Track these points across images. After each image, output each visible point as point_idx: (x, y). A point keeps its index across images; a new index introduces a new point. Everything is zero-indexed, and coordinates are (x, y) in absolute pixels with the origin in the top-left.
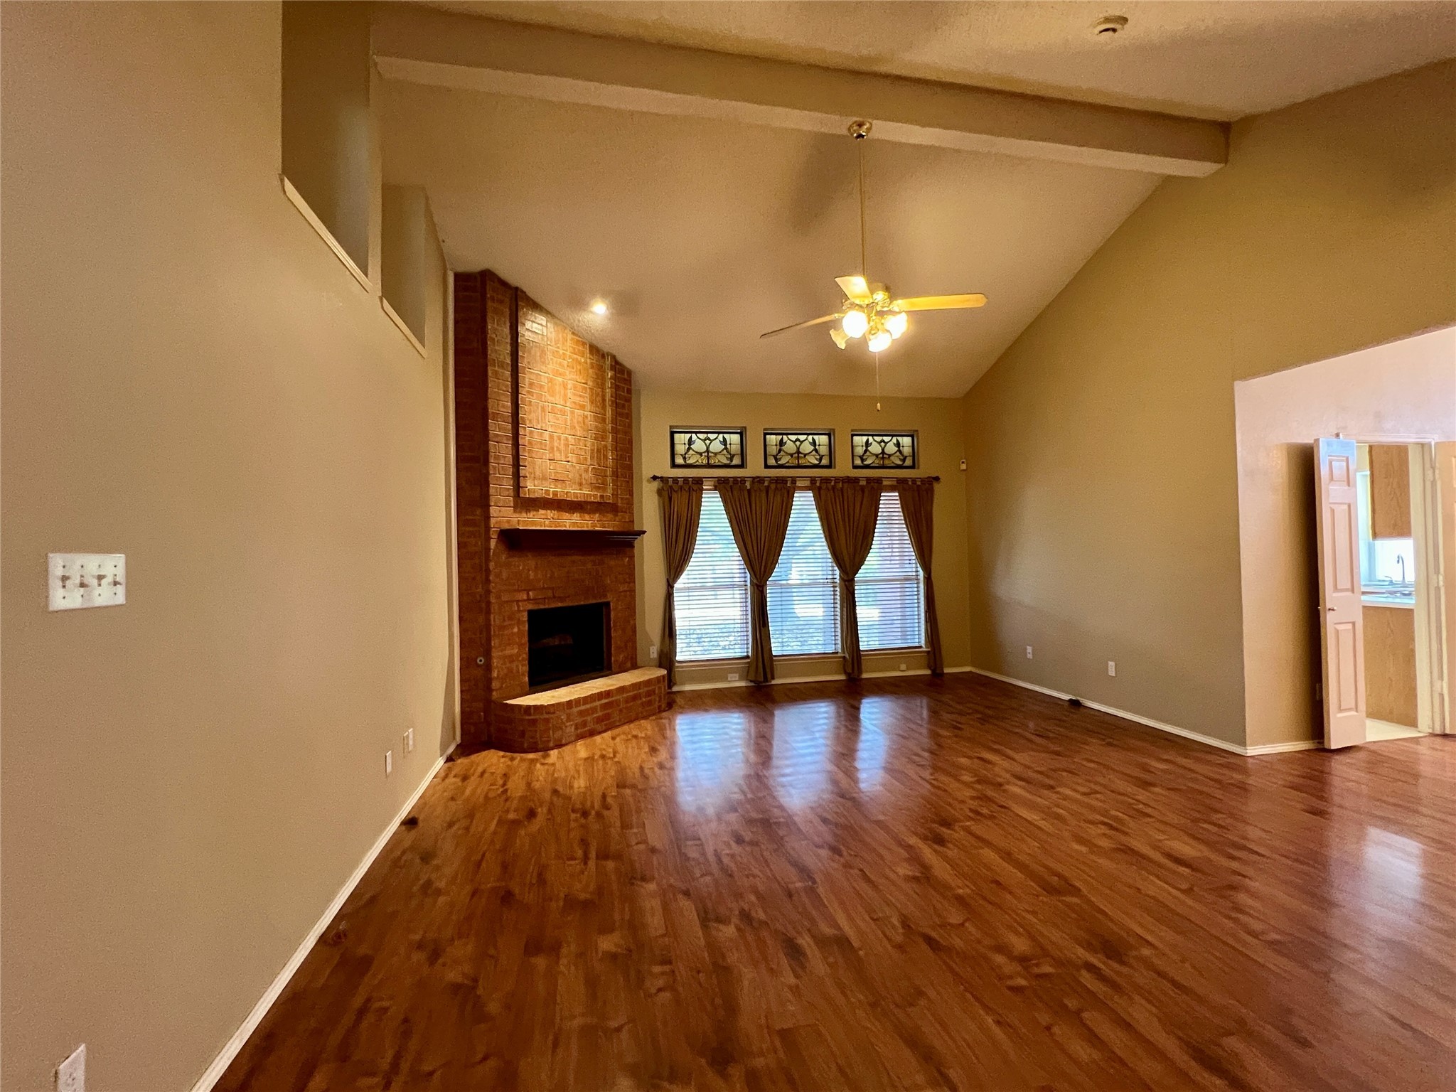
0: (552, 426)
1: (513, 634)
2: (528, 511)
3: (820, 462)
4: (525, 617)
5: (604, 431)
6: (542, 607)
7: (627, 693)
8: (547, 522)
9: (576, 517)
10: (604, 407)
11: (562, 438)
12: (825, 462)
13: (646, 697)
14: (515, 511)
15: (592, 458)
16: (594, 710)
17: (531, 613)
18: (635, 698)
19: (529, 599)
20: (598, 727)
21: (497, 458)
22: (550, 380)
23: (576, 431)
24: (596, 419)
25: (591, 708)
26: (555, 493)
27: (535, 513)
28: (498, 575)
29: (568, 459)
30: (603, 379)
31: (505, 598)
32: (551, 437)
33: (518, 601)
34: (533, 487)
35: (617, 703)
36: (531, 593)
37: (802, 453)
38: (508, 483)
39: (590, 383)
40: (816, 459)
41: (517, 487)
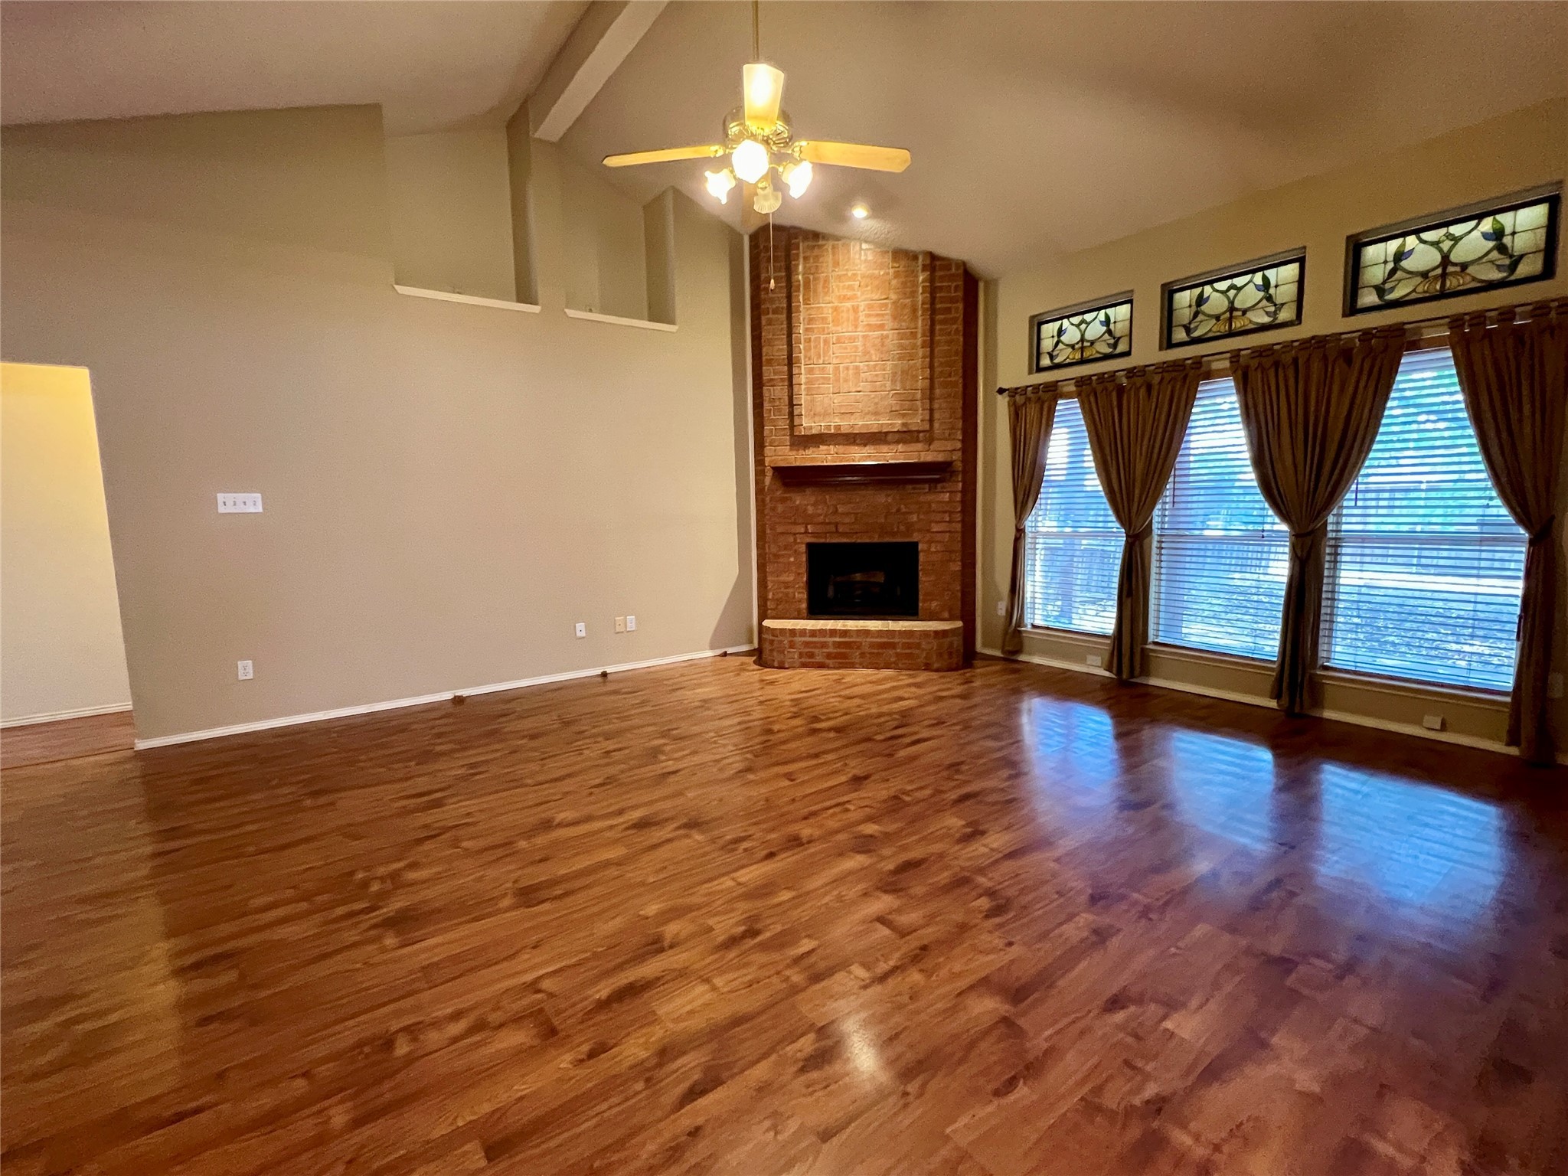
0: (837, 357)
1: (789, 563)
2: (805, 448)
3: (1276, 319)
4: (803, 548)
5: (914, 347)
6: (822, 541)
7: (872, 637)
8: (829, 457)
9: (869, 450)
10: (914, 318)
11: (851, 367)
12: (1285, 315)
13: (902, 649)
14: (791, 450)
15: (894, 381)
16: (824, 645)
17: (809, 546)
18: (883, 645)
19: (806, 532)
20: (830, 662)
21: (772, 401)
22: (836, 309)
23: (871, 356)
24: (902, 337)
25: (821, 642)
26: (838, 427)
27: (814, 449)
28: (773, 509)
29: (859, 389)
30: (915, 284)
31: (780, 529)
32: (837, 369)
33: (795, 534)
34: (809, 424)
35: (859, 646)
36: (809, 527)
37: (1237, 310)
38: (783, 424)
39: (893, 297)
40: (1267, 313)
41: (792, 426)
